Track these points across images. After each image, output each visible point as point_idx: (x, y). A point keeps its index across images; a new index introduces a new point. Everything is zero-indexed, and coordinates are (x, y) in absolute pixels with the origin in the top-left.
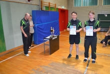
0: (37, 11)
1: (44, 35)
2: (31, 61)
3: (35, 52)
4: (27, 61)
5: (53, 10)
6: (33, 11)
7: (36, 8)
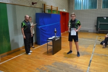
0: (40, 14)
1: (46, 36)
2: (35, 61)
3: (39, 52)
4: (32, 61)
5: (55, 13)
6: (37, 14)
7: (39, 11)
